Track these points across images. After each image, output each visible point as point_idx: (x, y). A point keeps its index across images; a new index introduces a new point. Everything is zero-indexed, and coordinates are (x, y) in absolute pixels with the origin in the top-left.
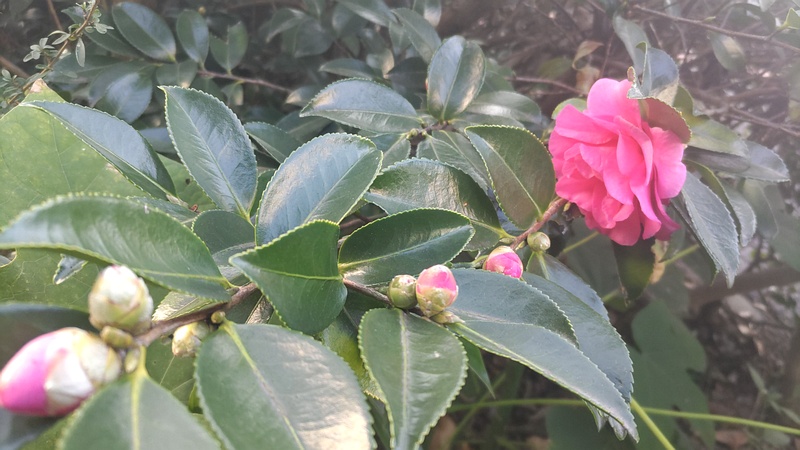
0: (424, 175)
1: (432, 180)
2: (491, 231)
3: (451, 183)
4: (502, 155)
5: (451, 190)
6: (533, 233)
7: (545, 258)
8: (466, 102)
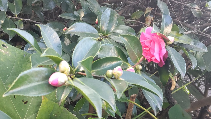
0: (109, 48)
1: (111, 49)
2: (126, 64)
3: (116, 51)
4: (129, 43)
5: (116, 52)
6: (137, 65)
7: (140, 72)
8: (113, 29)
